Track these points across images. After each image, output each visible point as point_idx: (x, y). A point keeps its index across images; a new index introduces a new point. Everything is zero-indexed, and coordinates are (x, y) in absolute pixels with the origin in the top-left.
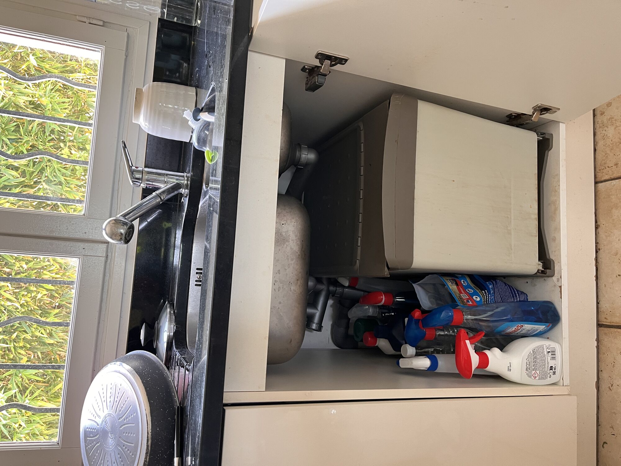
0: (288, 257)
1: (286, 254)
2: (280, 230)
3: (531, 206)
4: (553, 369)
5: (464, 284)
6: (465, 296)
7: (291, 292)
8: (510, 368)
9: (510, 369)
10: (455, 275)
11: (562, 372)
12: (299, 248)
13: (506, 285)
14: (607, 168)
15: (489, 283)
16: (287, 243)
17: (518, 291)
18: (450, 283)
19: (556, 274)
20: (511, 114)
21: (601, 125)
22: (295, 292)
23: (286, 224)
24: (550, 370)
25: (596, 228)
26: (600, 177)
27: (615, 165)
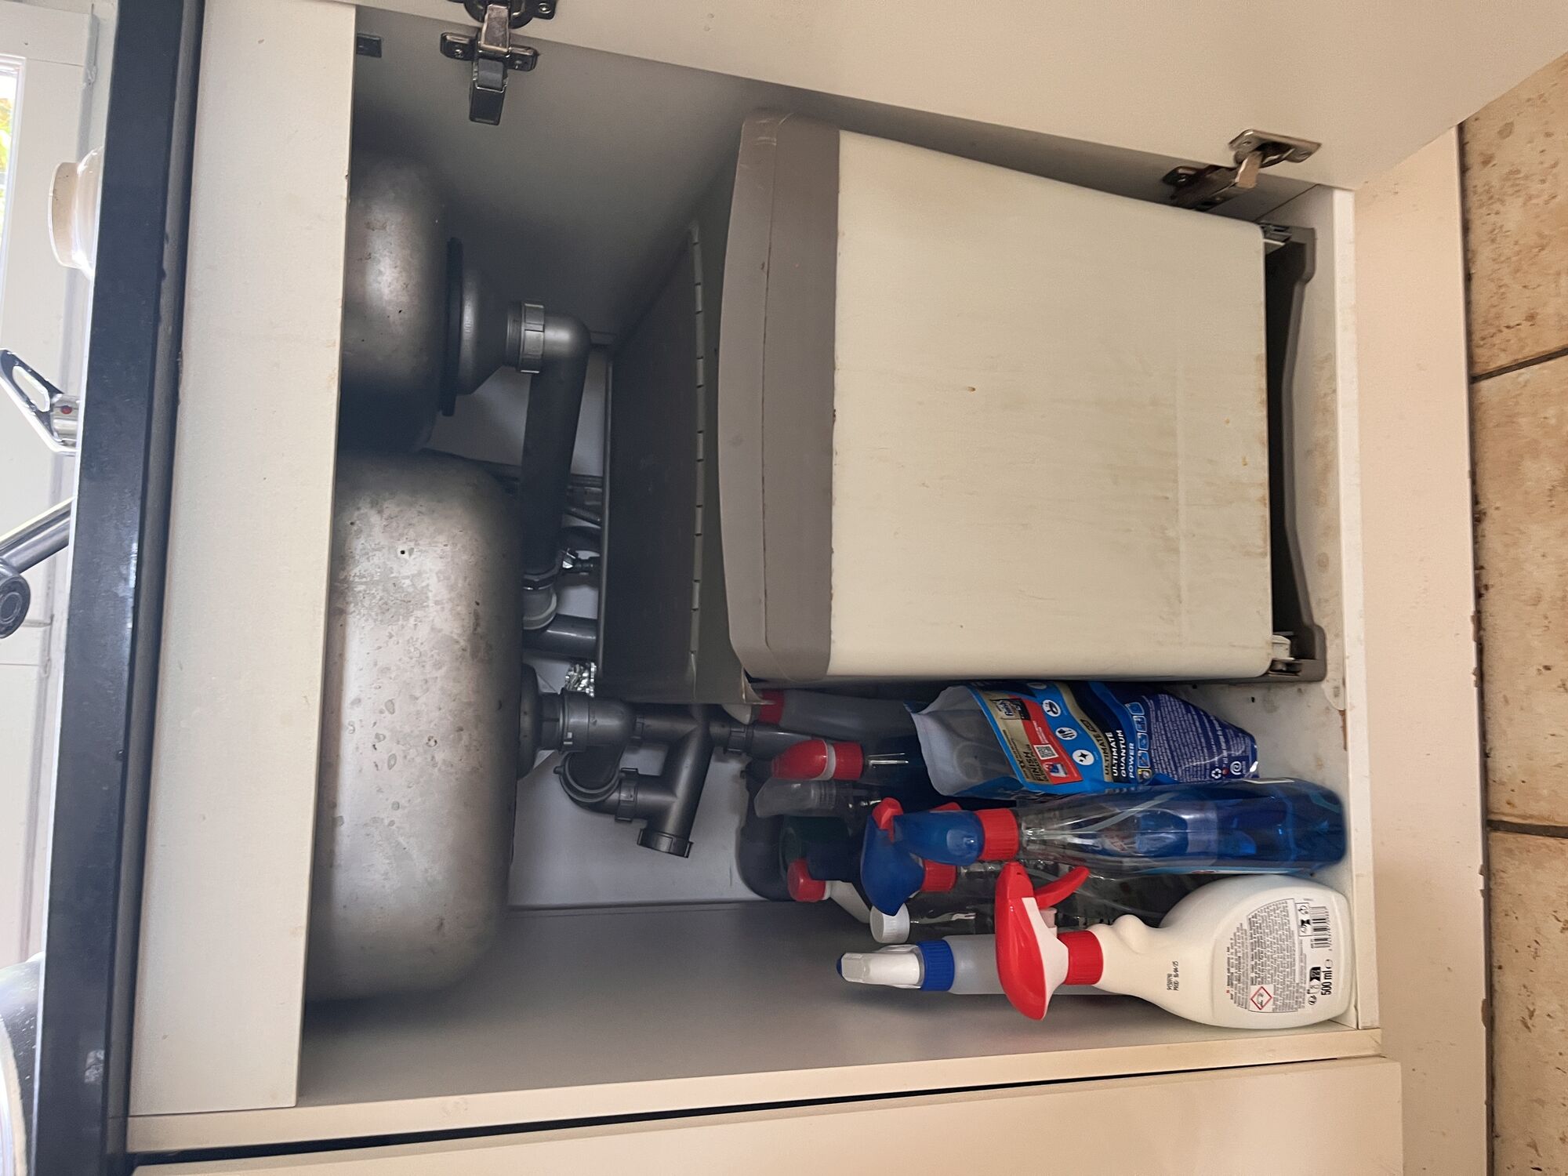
0: (424, 658)
1: (416, 649)
2: (392, 573)
3: (1244, 459)
4: (1322, 975)
5: (1051, 714)
6: (1045, 752)
7: (436, 770)
8: (1174, 979)
9: (1176, 984)
10: (1028, 684)
11: (1353, 985)
12: (463, 626)
13: (1188, 711)
14: (1505, 330)
15: (1131, 707)
16: (419, 613)
17: (1224, 727)
18: (1003, 714)
19: (1330, 674)
20: (1176, 170)
21: (1484, 198)
22: (453, 770)
23: (415, 550)
24: (1311, 979)
25: (1478, 518)
26: (1483, 359)
27: (1527, 319)
